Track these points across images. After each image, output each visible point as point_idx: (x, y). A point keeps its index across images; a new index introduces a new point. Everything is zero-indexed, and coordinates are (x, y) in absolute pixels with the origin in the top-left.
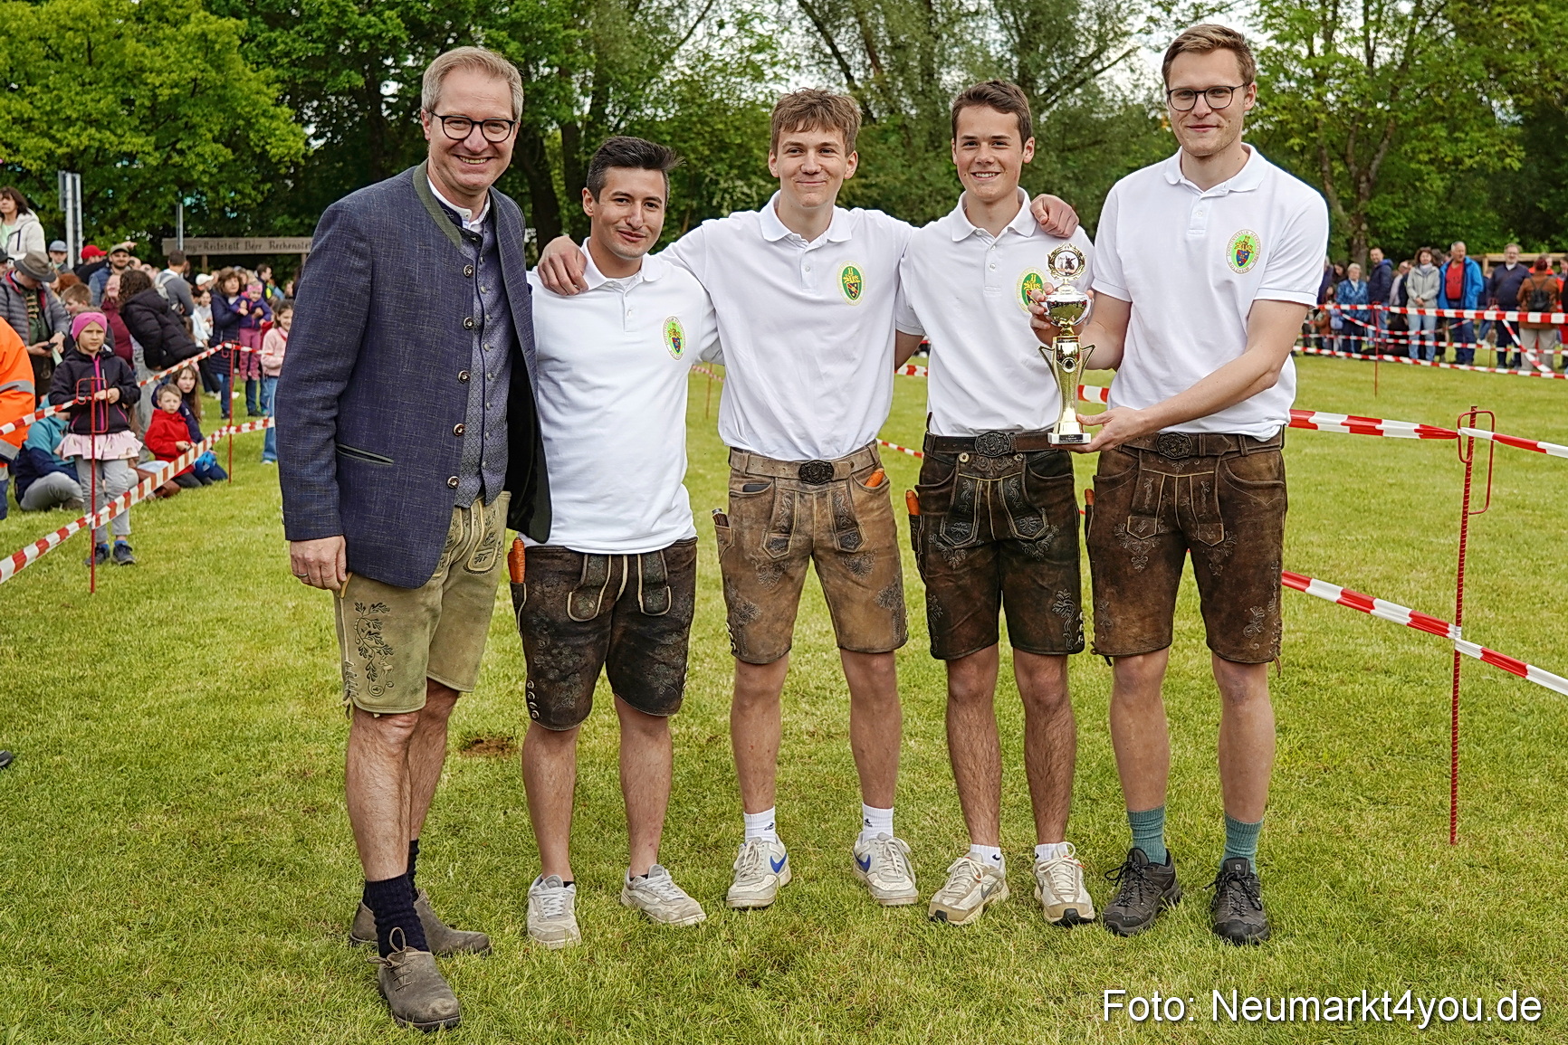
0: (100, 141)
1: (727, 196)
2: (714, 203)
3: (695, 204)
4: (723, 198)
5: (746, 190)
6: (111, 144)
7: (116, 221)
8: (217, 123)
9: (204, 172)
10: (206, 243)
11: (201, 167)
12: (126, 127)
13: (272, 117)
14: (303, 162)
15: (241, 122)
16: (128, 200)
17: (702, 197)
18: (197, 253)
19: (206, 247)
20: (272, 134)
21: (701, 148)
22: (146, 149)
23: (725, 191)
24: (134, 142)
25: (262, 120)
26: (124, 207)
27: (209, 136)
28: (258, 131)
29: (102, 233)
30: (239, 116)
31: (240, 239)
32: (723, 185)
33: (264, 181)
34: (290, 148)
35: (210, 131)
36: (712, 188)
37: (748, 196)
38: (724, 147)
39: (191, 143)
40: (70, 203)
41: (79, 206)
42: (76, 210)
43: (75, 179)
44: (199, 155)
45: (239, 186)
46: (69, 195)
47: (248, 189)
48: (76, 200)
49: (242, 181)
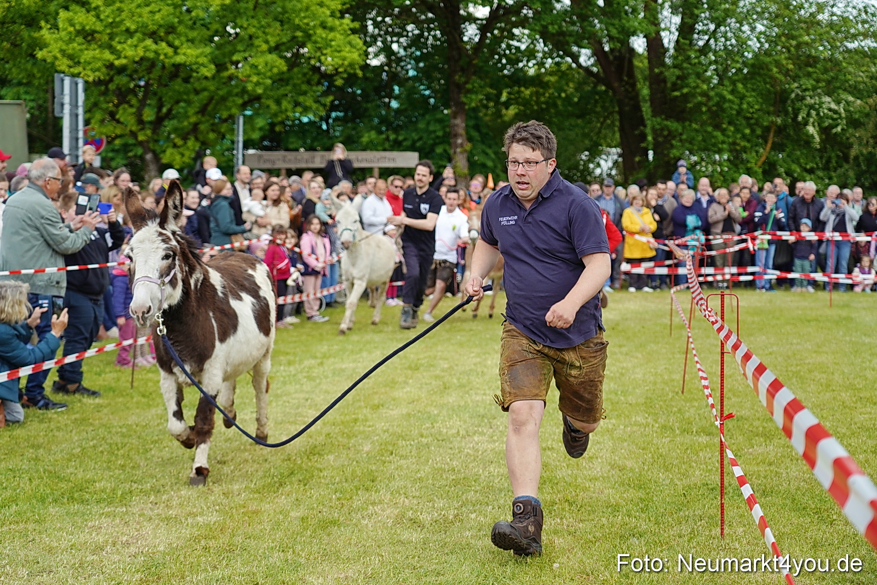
0: (155, 52)
1: (813, 113)
2: (800, 118)
3: (779, 121)
4: (809, 115)
5: (833, 106)
6: (165, 55)
7: (188, 134)
8: (276, 33)
9: (258, 84)
10: (285, 157)
11: (255, 79)
12: (183, 39)
13: (332, 29)
14: (360, 73)
15: (299, 34)
16: (197, 113)
17: (786, 113)
18: (277, 166)
19: (284, 161)
20: (328, 45)
21: (784, 62)
22: (200, 60)
23: (811, 107)
24: (189, 54)
25: (320, 31)
26: (193, 119)
27: (265, 47)
28: (316, 42)
29: (175, 146)
30: (297, 27)
31: (316, 153)
32: (809, 101)
33: (325, 94)
34: (344, 59)
35: (267, 42)
36: (798, 104)
37: (835, 112)
38: (812, 61)
39: (246, 55)
40: (67, 109)
41: (80, 111)
42: (77, 115)
43: (77, 84)
44: (254, 66)
45: (301, 99)
46: (67, 99)
47: (309, 102)
48: (74, 105)
49: (305, 93)
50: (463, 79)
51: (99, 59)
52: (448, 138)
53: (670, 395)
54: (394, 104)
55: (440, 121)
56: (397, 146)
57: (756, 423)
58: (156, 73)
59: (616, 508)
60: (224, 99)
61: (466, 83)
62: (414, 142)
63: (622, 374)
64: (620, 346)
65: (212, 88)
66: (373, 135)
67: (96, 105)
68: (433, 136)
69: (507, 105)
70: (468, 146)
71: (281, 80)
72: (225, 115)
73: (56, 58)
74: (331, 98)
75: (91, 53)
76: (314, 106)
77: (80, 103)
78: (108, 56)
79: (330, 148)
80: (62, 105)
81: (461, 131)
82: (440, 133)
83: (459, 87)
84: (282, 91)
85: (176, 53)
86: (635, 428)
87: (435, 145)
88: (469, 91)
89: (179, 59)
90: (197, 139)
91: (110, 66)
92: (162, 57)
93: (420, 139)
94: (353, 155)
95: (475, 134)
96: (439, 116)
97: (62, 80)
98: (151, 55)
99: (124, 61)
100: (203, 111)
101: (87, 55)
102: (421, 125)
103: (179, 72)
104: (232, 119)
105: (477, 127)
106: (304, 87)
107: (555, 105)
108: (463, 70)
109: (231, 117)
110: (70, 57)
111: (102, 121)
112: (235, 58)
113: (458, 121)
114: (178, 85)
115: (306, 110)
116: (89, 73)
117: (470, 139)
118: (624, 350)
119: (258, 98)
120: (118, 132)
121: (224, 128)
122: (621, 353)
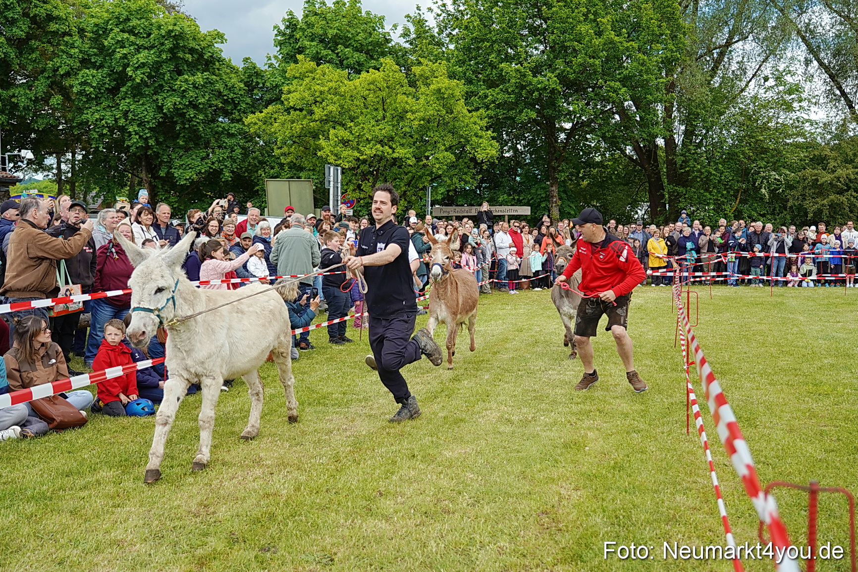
0: (382, 152)
1: (765, 181)
2: (757, 184)
3: (744, 186)
4: (762, 182)
5: (777, 177)
6: (388, 153)
8: (449, 140)
9: (439, 169)
10: (455, 209)
11: (437, 166)
12: (398, 144)
13: (481, 137)
14: (497, 162)
15: (462, 140)
16: (406, 185)
17: (749, 182)
18: (451, 215)
19: (455, 212)
20: (479, 146)
21: (747, 152)
22: (407, 156)
23: (764, 178)
24: (400, 152)
25: (474, 138)
26: (403, 189)
27: (443, 148)
28: (472, 145)
30: (462, 136)
31: (473, 207)
32: (762, 174)
33: (478, 173)
34: (488, 154)
35: (444, 145)
36: (756, 177)
37: (778, 180)
38: (765, 151)
39: (433, 152)
40: (332, 183)
41: (339, 185)
42: (337, 187)
43: (337, 170)
44: (437, 159)
45: (464, 177)
46: (332, 179)
47: (468, 178)
48: (336, 182)
49: (466, 174)
50: (556, 165)
51: (351, 156)
52: (548, 198)
53: (668, 348)
54: (518, 179)
55: (544, 188)
56: (519, 203)
57: (717, 366)
58: (383, 163)
59: (627, 415)
60: (421, 177)
61: (558, 166)
62: (529, 201)
63: (640, 335)
64: (642, 319)
65: (414, 171)
66: (505, 196)
67: (350, 181)
68: (539, 197)
69: (583, 179)
70: (559, 203)
71: (452, 166)
72: (421, 186)
73: (328, 156)
74: (481, 176)
75: (347, 153)
76: (471, 180)
77: (339, 181)
78: (356, 154)
79: (480, 205)
80: (329, 182)
81: (555, 194)
82: (544, 195)
83: (554, 168)
84: (452, 173)
85: (393, 152)
86: (644, 368)
87: (541, 202)
88: (560, 171)
89: (395, 155)
90: (405, 200)
91: (358, 159)
92: (386, 154)
93: (532, 198)
94: (493, 208)
95: (564, 196)
96: (543, 185)
97: (330, 168)
98: (380, 153)
99: (365, 157)
100: (408, 184)
101: (345, 154)
102: (533, 191)
103: (396, 162)
104: (424, 188)
105: (565, 192)
106: (465, 170)
107: (611, 178)
108: (556, 159)
109: (424, 187)
110: (336, 155)
111: (354, 190)
112: (426, 154)
113: (554, 188)
114: (395, 170)
115: (466, 183)
116: (346, 164)
117: (561, 199)
118: (644, 321)
119: (440, 176)
120: (362, 196)
121: (420, 193)
122: (641, 323)
